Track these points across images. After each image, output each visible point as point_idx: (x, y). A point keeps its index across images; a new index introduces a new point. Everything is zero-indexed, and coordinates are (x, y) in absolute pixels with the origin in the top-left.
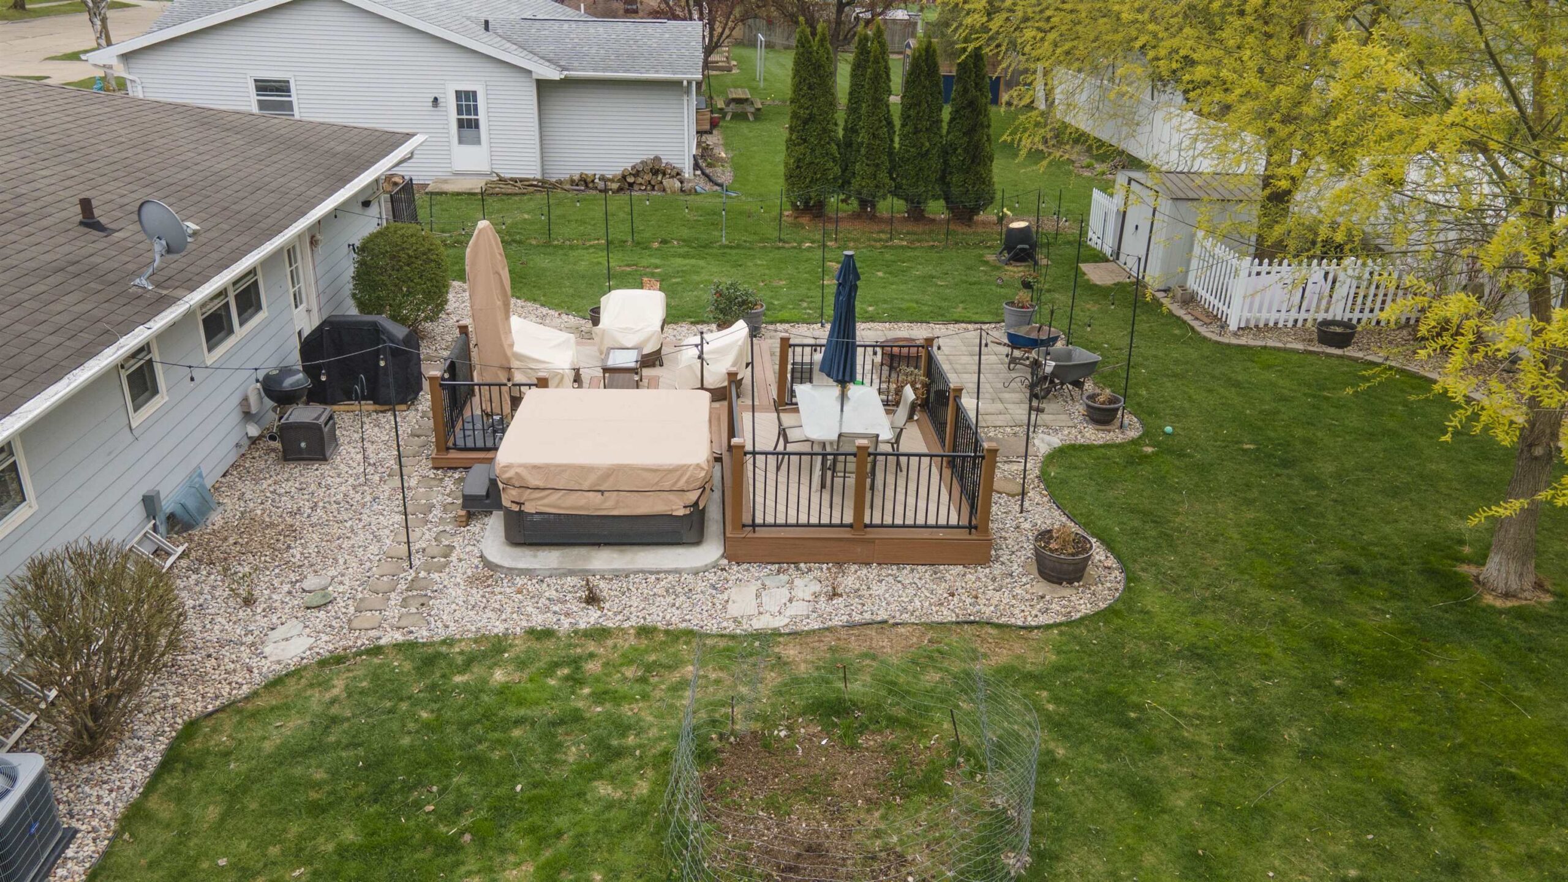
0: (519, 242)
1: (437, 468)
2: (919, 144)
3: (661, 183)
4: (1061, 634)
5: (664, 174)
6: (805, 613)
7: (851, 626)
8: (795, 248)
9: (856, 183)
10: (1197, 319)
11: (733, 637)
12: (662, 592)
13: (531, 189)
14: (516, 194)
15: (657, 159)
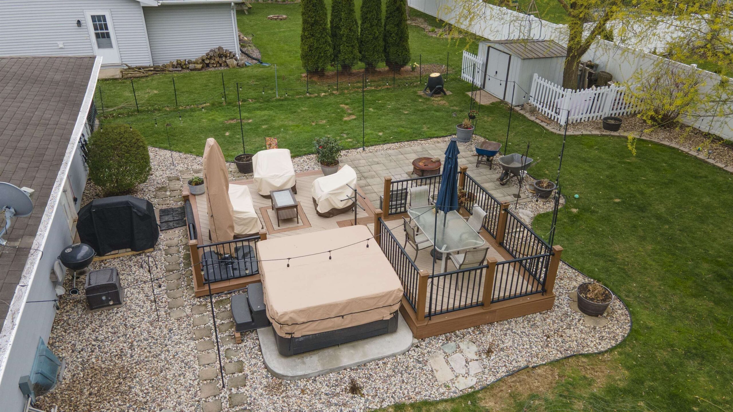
0: (159, 110)
1: (200, 297)
2: (373, 33)
3: (226, 62)
4: (620, 354)
5: (226, 57)
6: (480, 370)
7: (512, 374)
8: (316, 97)
9: (341, 57)
10: (542, 121)
11: (452, 400)
12: (390, 373)
13: (150, 73)
14: (142, 77)
15: (220, 48)
